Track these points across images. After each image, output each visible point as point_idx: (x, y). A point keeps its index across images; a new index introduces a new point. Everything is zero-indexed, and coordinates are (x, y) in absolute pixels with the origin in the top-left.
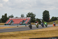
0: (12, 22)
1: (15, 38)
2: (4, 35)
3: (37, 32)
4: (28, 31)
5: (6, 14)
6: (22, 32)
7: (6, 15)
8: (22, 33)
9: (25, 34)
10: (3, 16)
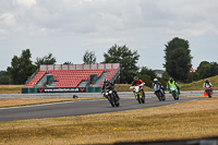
0: (50, 80)
1: (59, 141)
2: (19, 132)
3: (143, 118)
4: (108, 114)
5: (28, 51)
6: (86, 119)
7: (27, 54)
8: (87, 121)
9: (100, 124)
10: (15, 60)
